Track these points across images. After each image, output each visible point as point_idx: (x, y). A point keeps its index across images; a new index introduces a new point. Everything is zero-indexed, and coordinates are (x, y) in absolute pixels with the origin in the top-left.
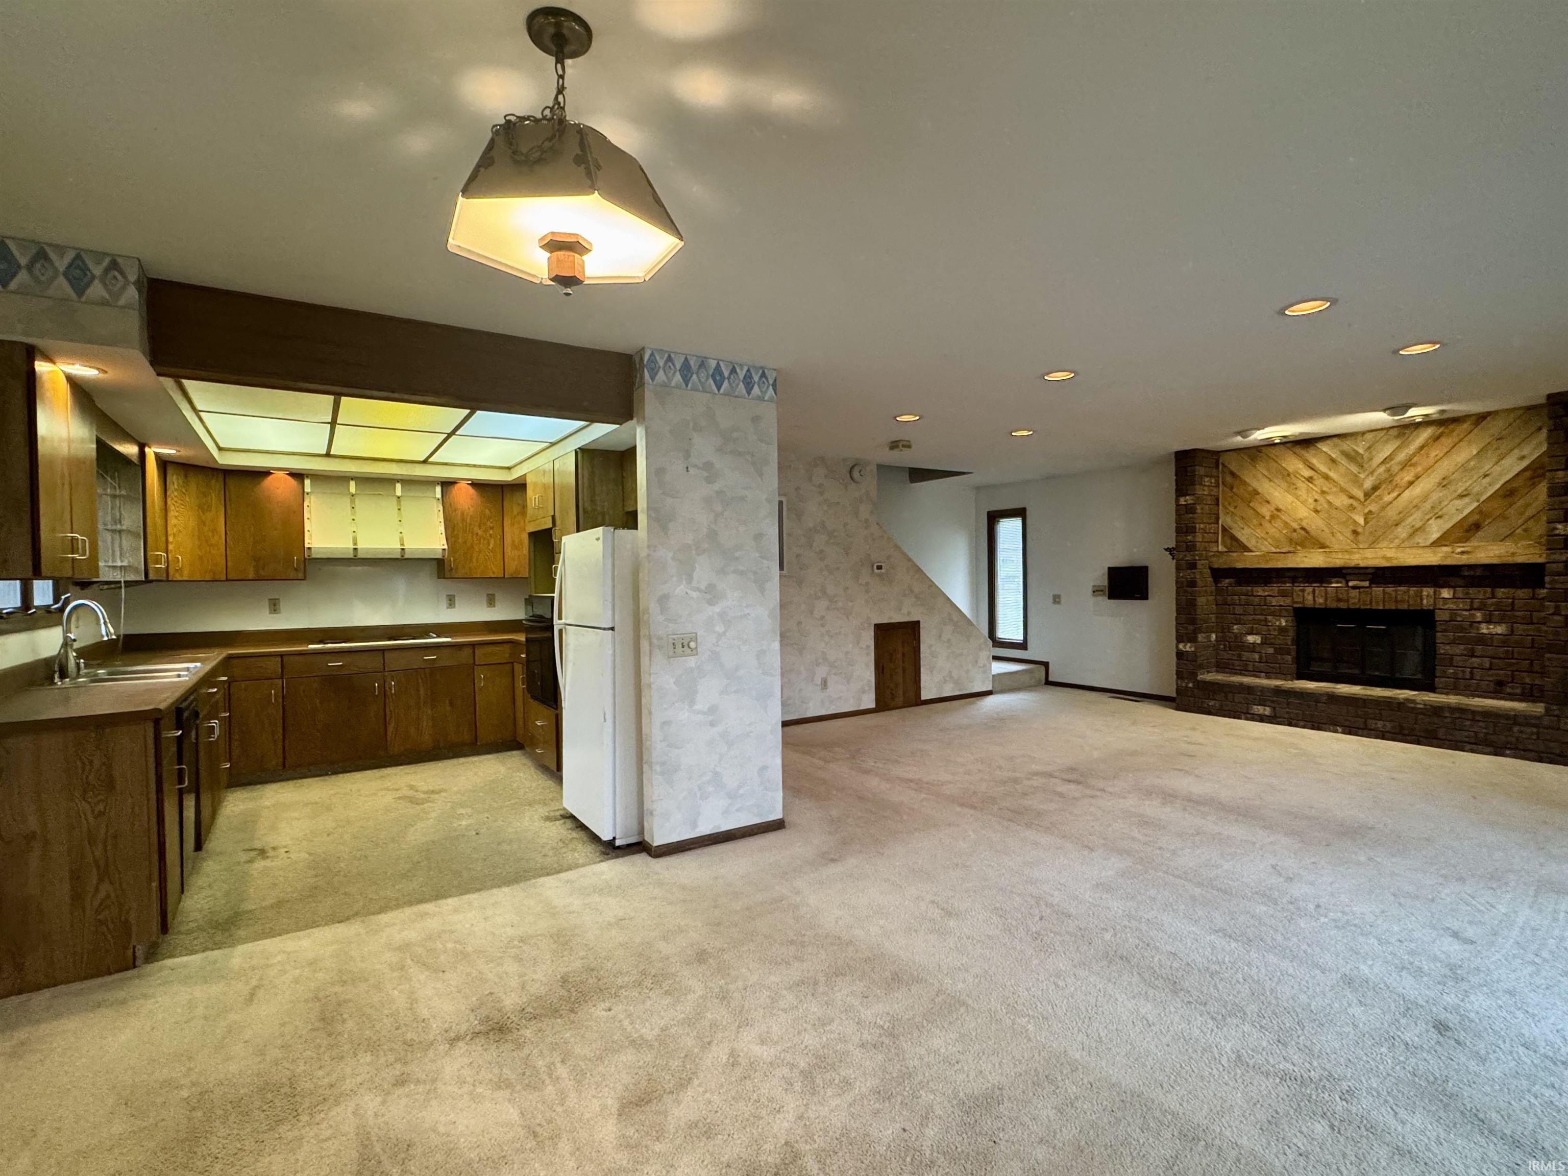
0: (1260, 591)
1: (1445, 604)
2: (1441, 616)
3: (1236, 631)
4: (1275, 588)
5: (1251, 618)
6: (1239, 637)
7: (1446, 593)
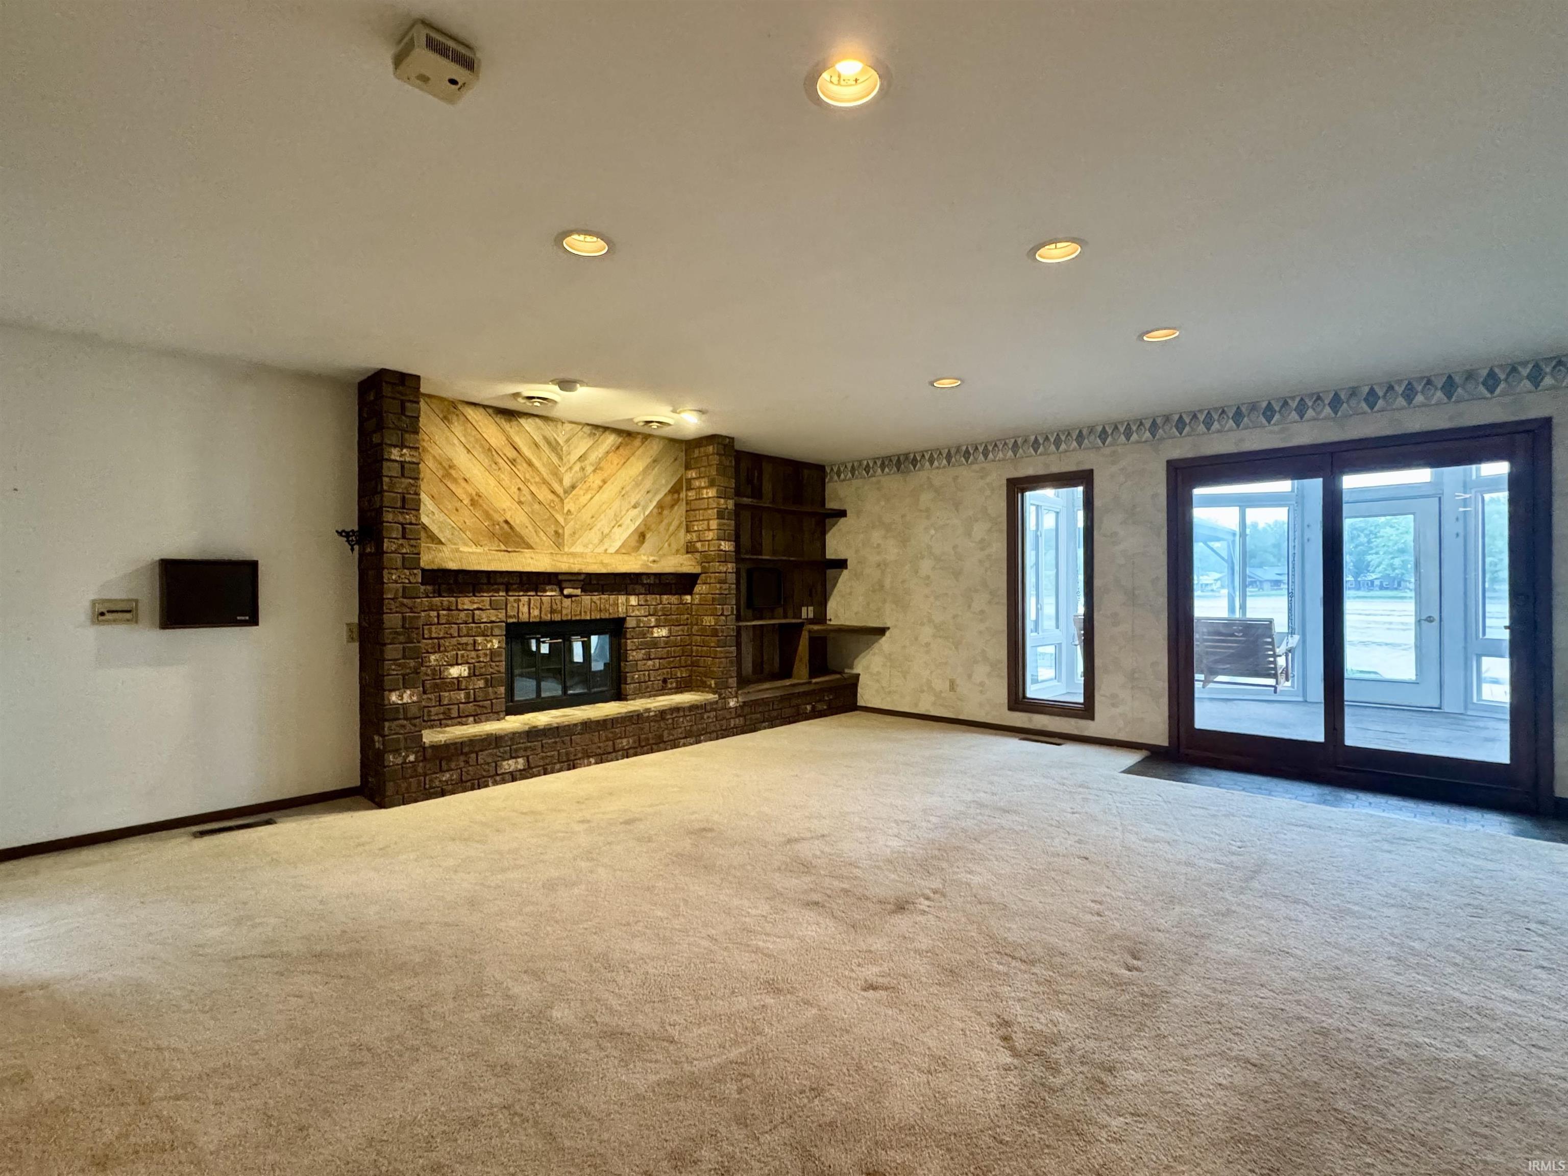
0: (466, 603)
1: (633, 611)
2: (631, 623)
3: (433, 663)
4: (484, 599)
5: (454, 641)
6: (438, 673)
7: (633, 600)
